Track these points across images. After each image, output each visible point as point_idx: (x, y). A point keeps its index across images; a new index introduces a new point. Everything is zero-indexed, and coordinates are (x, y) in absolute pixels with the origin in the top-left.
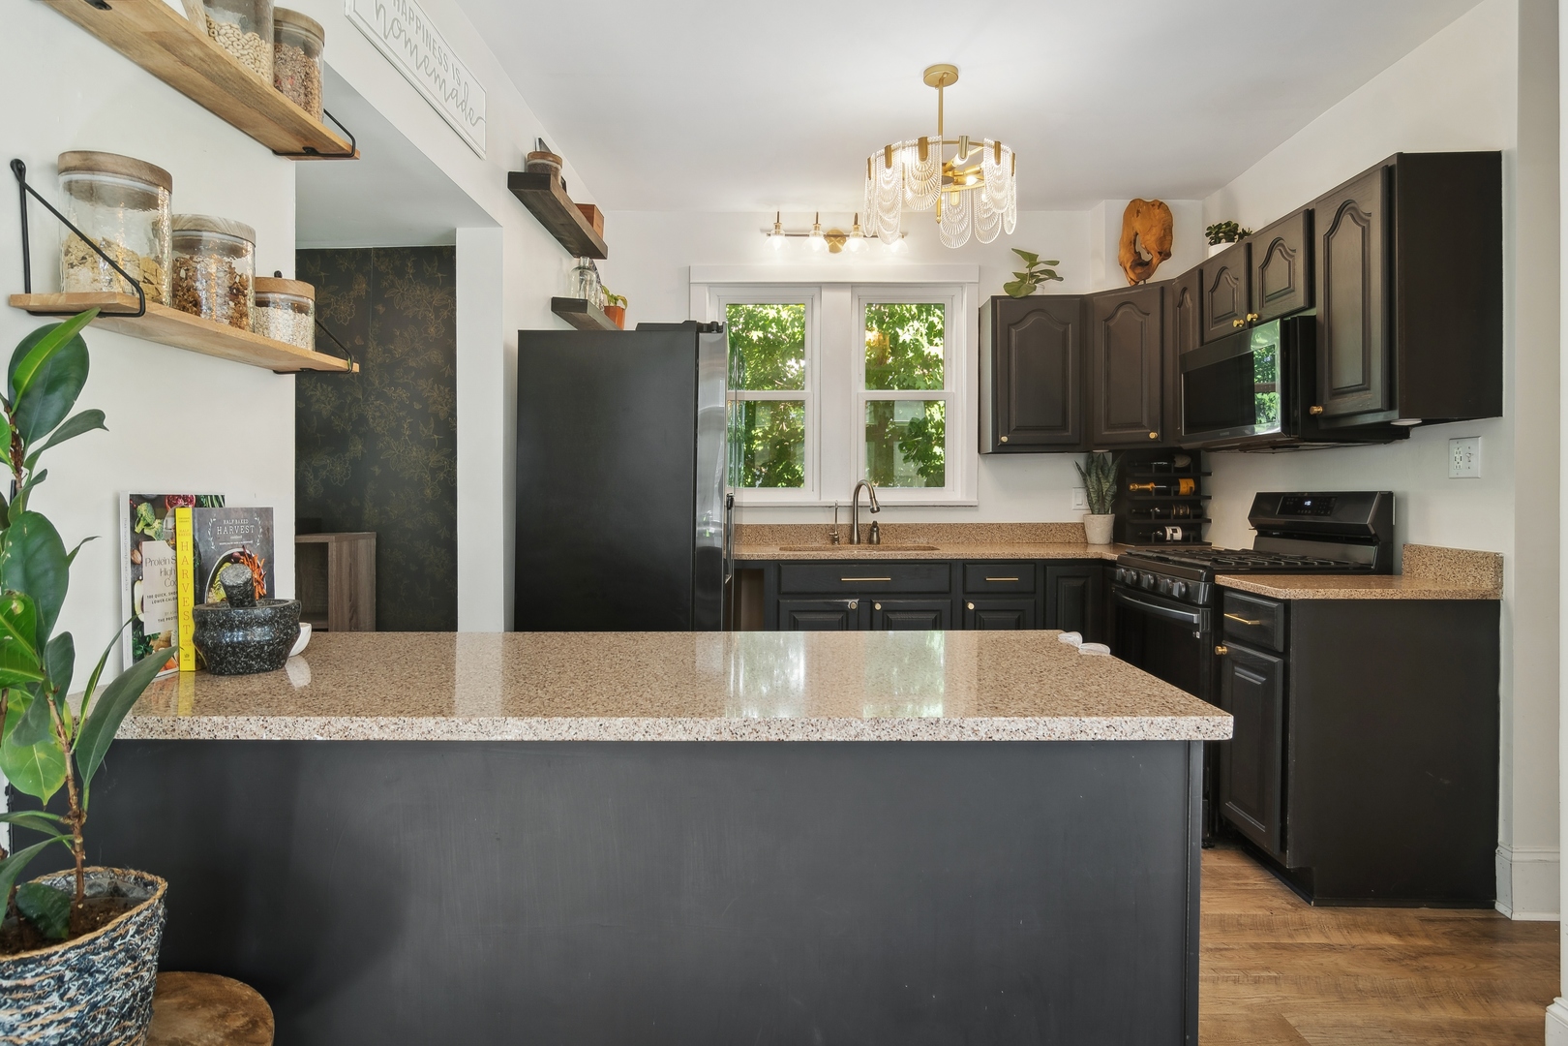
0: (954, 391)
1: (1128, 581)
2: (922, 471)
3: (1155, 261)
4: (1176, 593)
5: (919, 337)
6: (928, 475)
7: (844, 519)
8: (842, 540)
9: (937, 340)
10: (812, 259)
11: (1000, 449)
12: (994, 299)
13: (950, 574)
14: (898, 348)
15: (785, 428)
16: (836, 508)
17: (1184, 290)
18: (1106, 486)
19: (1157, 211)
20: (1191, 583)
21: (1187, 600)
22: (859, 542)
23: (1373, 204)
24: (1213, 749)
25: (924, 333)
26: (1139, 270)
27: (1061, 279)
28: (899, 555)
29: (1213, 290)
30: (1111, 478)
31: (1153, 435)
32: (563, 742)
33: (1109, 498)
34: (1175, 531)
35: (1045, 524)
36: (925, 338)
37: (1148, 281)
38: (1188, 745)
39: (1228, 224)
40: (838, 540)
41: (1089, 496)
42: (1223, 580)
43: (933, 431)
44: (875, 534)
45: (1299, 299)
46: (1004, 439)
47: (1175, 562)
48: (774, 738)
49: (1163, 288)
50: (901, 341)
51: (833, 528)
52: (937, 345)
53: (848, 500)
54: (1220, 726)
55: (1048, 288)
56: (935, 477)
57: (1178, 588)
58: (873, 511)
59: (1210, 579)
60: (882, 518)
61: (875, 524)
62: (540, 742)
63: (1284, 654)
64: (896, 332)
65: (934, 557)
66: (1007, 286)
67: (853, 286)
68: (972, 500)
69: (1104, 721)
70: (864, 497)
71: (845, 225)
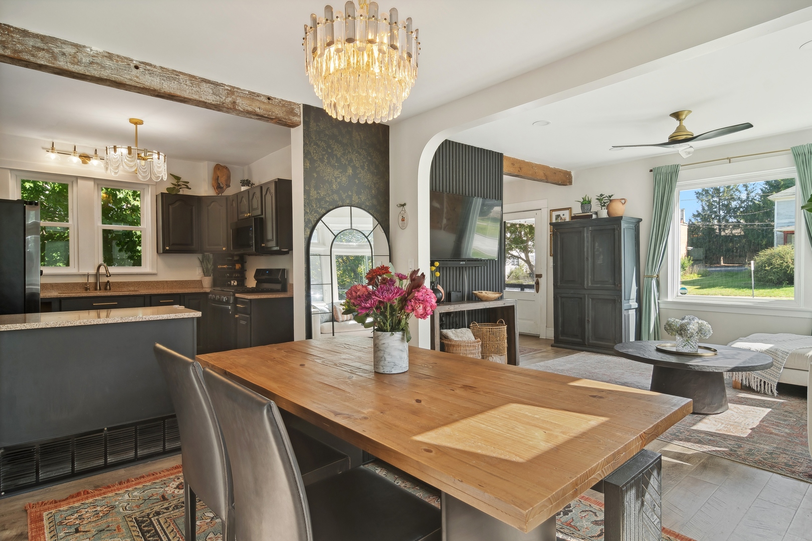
0: (145, 227)
1: (212, 298)
2: (130, 258)
3: (225, 187)
4: (224, 300)
5: (128, 196)
6: (134, 260)
7: (92, 280)
8: (91, 289)
9: (138, 199)
10: (72, 165)
11: (165, 252)
12: (162, 194)
13: (144, 300)
14: (118, 201)
15: (45, 233)
16: (88, 275)
17: (233, 200)
18: (209, 266)
19: (225, 170)
20: (229, 297)
21: (227, 303)
22: (100, 289)
23: (273, 190)
24: (198, 318)
25: (131, 195)
26: (219, 190)
27: (190, 189)
28: (121, 294)
29: (240, 203)
30: (211, 263)
31: (224, 249)
32: (35, 329)
33: (210, 271)
34: (234, 282)
35: (186, 281)
36: (132, 197)
37: (223, 194)
38: (193, 318)
39: (247, 180)
40: (89, 289)
41: (203, 270)
42: (237, 295)
43: (137, 239)
44: (108, 286)
45: (259, 213)
46: (167, 248)
47: (226, 291)
48: (95, 323)
49: (227, 198)
50: (118, 198)
51: (86, 284)
52: (138, 201)
53: (93, 271)
54: (199, 314)
55: (184, 192)
56: (137, 261)
57: (225, 299)
58: (107, 276)
59: (234, 295)
60: (111, 280)
61: (108, 282)
62: (27, 329)
63: (250, 314)
64: (116, 193)
65: (137, 294)
66: (168, 189)
67: (95, 180)
68: (154, 271)
69: (175, 315)
70: (102, 270)
71: (91, 152)
